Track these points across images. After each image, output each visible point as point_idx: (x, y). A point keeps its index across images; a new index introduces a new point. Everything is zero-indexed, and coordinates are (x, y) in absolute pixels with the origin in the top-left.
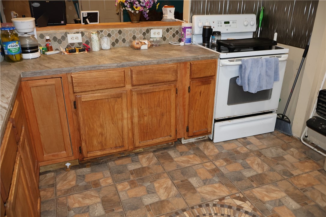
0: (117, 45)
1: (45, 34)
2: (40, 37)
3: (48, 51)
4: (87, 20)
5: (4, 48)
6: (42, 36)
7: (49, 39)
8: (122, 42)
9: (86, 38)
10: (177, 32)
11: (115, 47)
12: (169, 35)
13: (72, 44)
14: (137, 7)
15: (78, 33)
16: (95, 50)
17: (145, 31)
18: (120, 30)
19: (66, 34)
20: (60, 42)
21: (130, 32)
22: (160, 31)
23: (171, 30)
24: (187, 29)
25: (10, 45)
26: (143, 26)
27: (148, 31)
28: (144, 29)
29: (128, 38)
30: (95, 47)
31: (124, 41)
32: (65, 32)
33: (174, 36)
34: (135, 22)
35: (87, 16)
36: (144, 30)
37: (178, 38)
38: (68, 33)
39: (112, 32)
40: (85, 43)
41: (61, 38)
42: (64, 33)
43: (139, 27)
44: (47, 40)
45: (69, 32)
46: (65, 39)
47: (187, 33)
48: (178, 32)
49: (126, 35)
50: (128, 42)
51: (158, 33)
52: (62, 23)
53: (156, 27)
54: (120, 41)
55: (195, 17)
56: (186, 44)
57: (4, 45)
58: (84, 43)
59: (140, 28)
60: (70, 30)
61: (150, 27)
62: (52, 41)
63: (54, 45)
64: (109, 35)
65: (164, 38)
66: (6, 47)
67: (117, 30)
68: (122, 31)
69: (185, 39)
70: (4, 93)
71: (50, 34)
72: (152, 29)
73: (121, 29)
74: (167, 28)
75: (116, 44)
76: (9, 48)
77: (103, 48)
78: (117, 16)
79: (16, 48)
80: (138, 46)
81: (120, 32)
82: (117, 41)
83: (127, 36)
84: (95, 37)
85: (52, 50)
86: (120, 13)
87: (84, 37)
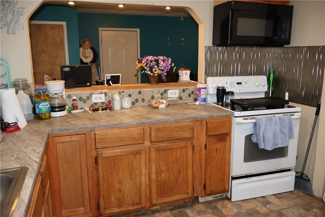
0: (136, 104)
1: (72, 94)
2: (67, 97)
3: (74, 110)
4: (110, 82)
5: (36, 107)
6: (69, 97)
7: (75, 99)
8: (141, 101)
9: (108, 98)
10: (193, 92)
11: (135, 106)
12: (186, 95)
13: (96, 104)
14: (155, 71)
15: (101, 93)
16: (116, 109)
17: (163, 92)
18: (140, 91)
19: (91, 95)
20: (85, 101)
21: (149, 93)
22: (177, 91)
23: (187, 91)
24: (202, 90)
25: (41, 104)
26: (161, 87)
27: (165, 91)
28: (162, 90)
29: (147, 98)
30: (117, 106)
31: (143, 100)
32: (90, 93)
33: (189, 95)
34: (154, 83)
35: (110, 78)
36: (162, 91)
37: (194, 97)
38: (93, 93)
39: (132, 92)
40: (108, 102)
41: (86, 98)
42: (89, 93)
43: (158, 88)
44: (74, 100)
45: (94, 93)
46: (89, 99)
47: (202, 93)
48: (194, 92)
49: (145, 95)
50: (147, 101)
51: (175, 93)
52: (88, 85)
53: (173, 88)
54: (140, 100)
55: (209, 79)
56: (201, 103)
57: (36, 105)
58: (106, 102)
59: (158, 89)
60: (95, 91)
61: (168, 88)
62: (78, 101)
63: (80, 104)
64: (130, 95)
65: (181, 98)
66: (38, 107)
67: (137, 91)
68: (142, 91)
69: (200, 98)
70: (35, 148)
71: (77, 94)
72: (169, 90)
74: (183, 88)
75: (136, 103)
76: (40, 107)
77: (124, 107)
78: (135, 78)
79: (46, 107)
80: (156, 105)
81: (140, 93)
82: (137, 100)
83: (146, 96)
84: (117, 97)
85: (77, 109)
86: (138, 75)
87: (107, 97)
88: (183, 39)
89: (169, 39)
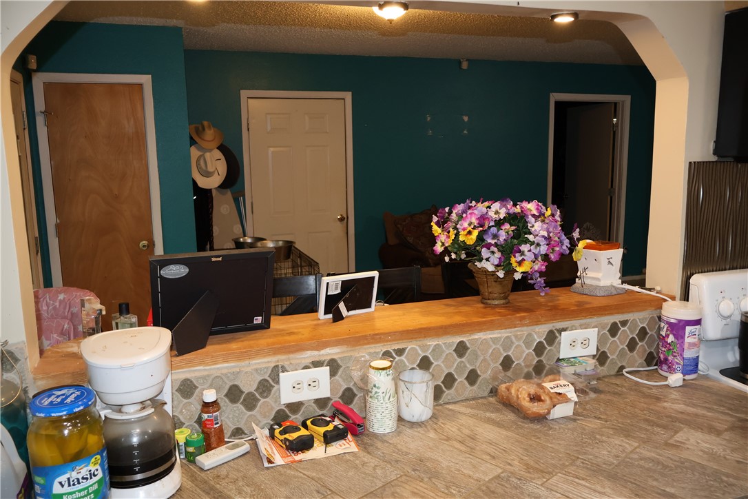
0: (448, 394)
1: (198, 378)
2: (179, 390)
3: (208, 448)
4: (342, 306)
5: (38, 489)
6: (186, 389)
7: (215, 403)
8: (466, 382)
9: (344, 380)
10: (643, 333)
11: (441, 402)
12: (620, 342)
13: (295, 407)
14: (520, 263)
15: (317, 364)
16: (381, 431)
17: (542, 340)
18: (461, 342)
19: (276, 372)
20: (250, 403)
21: (494, 347)
22: (592, 334)
23: (626, 328)
24: (688, 329)
25: (63, 478)
26: (537, 323)
27: (552, 337)
28: (539, 332)
29: (489, 370)
31: (472, 377)
32: (273, 365)
33: (632, 345)
34: (496, 302)
35: (339, 291)
36: (539, 337)
38: (283, 367)
39: (433, 350)
40: (341, 397)
41: (255, 387)
42: (267, 368)
43: (523, 325)
44: (207, 406)
45: (286, 364)
46: (270, 391)
47: (687, 340)
48: (646, 333)
49: (482, 358)
50: (485, 379)
51: (585, 343)
52: (255, 322)
53: (576, 322)
54: (461, 379)
55: (701, 282)
56: (687, 377)
57: (39, 480)
58: (336, 399)
59: (525, 328)
60: (292, 356)
61: (559, 325)
62: (225, 403)
63: (230, 416)
64: (425, 364)
65: (601, 358)
66: (48, 488)
67: (450, 345)
68: (468, 345)
69: (678, 360)
71: (217, 377)
72: (564, 330)
73: (464, 340)
74: (612, 321)
75: (447, 392)
76: (57, 489)
77: (407, 416)
78: (339, 227)
79: (87, 488)
80: (536, 408)
81: (461, 349)
82: (449, 380)
83: (485, 360)
85: (221, 442)
86: (347, 218)
87: (337, 377)
88: (466, 119)
89: (429, 119)
